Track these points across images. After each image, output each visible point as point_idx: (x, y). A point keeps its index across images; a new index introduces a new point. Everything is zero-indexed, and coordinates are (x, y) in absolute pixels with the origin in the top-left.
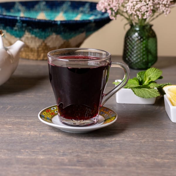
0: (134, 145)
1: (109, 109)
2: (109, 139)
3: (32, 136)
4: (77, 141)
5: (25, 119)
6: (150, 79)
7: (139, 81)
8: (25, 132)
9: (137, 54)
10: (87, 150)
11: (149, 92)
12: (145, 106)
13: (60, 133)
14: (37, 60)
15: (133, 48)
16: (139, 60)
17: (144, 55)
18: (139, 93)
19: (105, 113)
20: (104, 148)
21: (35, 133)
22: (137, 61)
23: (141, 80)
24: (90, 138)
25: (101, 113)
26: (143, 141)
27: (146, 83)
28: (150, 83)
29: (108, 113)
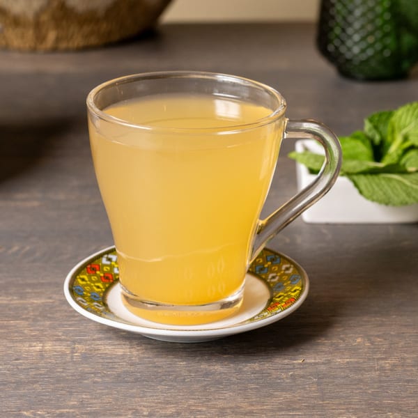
0: (360, 381)
1: (281, 256)
2: (286, 361)
3: (50, 358)
4: (190, 371)
5: (22, 296)
6: (406, 139)
7: (372, 141)
8: (27, 344)
9: (363, 33)
10: (220, 404)
11: (405, 185)
12: (391, 230)
13: (135, 342)
14: (34, 50)
15: (351, 12)
16: (370, 52)
17: (386, 35)
18: (373, 189)
19: (270, 270)
20: (271, 395)
21: (58, 348)
22: (363, 57)
23: (377, 139)
24: (226, 359)
25: (258, 268)
26: (387, 364)
27: (394, 149)
28: (406, 151)
29: (280, 270)
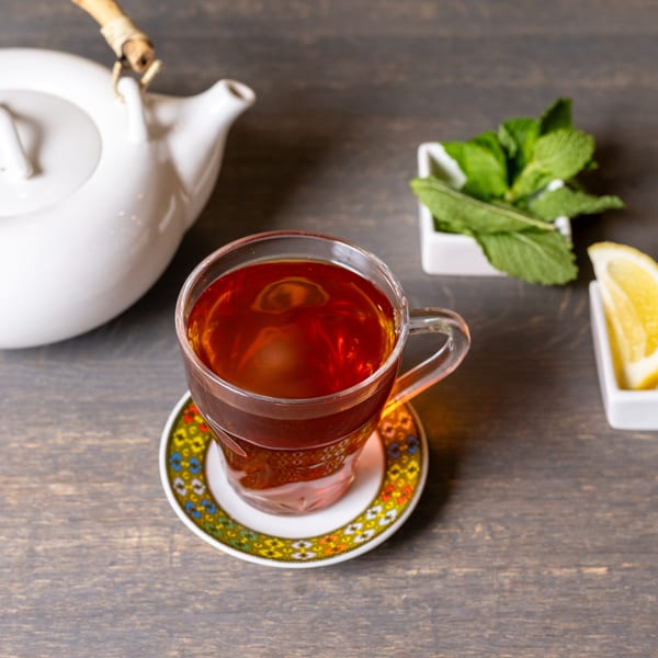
0: (477, 613)
2: (400, 572)
3: (147, 560)
4: (297, 591)
5: (115, 429)
7: (507, 153)
8: (122, 532)
20: (382, 641)
21: (156, 541)
23: (513, 148)
29: (397, 419)
